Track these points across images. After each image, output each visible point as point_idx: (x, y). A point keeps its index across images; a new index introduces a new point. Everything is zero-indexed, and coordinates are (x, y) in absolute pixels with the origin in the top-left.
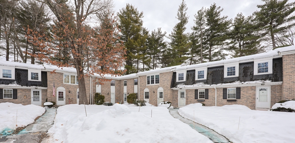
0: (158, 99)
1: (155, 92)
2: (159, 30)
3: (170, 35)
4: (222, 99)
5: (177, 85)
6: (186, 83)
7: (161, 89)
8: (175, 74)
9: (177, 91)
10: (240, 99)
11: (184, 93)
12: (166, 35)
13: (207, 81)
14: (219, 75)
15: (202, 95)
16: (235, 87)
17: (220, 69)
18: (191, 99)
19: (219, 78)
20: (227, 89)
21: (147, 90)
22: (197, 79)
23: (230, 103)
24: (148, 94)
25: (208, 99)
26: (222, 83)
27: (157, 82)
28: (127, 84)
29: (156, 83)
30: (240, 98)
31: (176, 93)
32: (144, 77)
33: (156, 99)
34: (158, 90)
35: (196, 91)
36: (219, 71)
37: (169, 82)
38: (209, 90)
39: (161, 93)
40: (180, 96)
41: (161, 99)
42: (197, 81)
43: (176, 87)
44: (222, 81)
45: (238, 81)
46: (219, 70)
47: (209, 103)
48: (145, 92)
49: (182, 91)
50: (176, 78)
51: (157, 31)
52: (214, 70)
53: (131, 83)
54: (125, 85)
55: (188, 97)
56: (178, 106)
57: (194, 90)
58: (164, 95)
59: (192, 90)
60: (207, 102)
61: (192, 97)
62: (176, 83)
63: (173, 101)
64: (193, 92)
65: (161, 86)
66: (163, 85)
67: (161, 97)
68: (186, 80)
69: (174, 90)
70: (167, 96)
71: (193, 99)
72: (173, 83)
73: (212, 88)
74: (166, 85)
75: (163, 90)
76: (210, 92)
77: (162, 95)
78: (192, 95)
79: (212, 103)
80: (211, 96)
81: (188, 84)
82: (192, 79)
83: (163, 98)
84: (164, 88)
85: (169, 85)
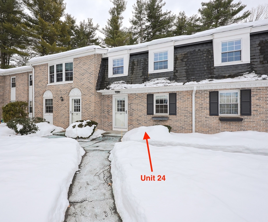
0: (70, 115)
1: (65, 98)
2: (90, 21)
3: (103, 29)
4: (208, 116)
5: (109, 84)
6: (128, 80)
7: (76, 94)
8: (105, 61)
9: (110, 97)
10: (249, 117)
11: (124, 101)
12: (98, 28)
13: (175, 75)
14: (201, 61)
15: (162, 106)
16: (236, 89)
17: (203, 48)
18: (140, 114)
19: (201, 66)
20: (218, 92)
21: (48, 95)
22: (151, 70)
23: (225, 125)
24: (52, 104)
25: (175, 114)
26: (212, 78)
27: (69, 77)
28: (17, 84)
29: (67, 79)
30: (250, 114)
31: (107, 102)
32: (44, 67)
33: (66, 115)
34: (71, 94)
35: (150, 96)
36: (201, 53)
37: (93, 76)
38: (177, 96)
39: (77, 101)
40: (117, 108)
41: (77, 114)
42: (151, 74)
43: (108, 89)
44: (211, 74)
45: (250, 72)
46: (199, 50)
47: (178, 124)
48: (46, 100)
49: (120, 97)
50: (108, 69)
51: (87, 22)
52: (188, 50)
53: (23, 82)
54: (14, 85)
55: (133, 109)
56: (112, 129)
57: (145, 95)
58: (83, 106)
59: (142, 96)
60: (173, 121)
61: (141, 110)
62: (108, 80)
63: (103, 118)
64: (144, 100)
65: (76, 86)
66: (80, 85)
67: (77, 109)
68: (128, 74)
69: (103, 95)
70: (88, 108)
71: (144, 114)
72: (102, 80)
73: (185, 91)
74: (86, 84)
75: (80, 94)
76: (180, 98)
77: (80, 106)
78: (140, 107)
79: (184, 124)
80: (182, 108)
81: (133, 83)
82: (142, 70)
83: (81, 113)
84: (82, 90)
85: (92, 84)
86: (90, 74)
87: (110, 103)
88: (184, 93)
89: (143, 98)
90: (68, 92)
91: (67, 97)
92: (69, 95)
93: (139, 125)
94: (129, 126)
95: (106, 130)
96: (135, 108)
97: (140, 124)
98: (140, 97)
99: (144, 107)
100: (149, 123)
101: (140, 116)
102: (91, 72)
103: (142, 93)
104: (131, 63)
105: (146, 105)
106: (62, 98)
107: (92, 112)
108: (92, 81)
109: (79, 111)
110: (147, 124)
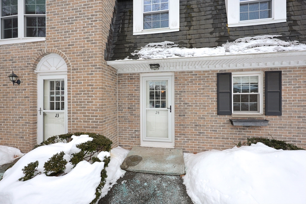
0: (40, 118)
1: (24, 77)
5: (136, 47)
6: (182, 40)
9: (134, 78)
13: (292, 31)
15: (245, 97)
18: (201, 113)
25: (279, 114)
27: (36, 28)
34: (41, 67)
35: (224, 77)
40: (149, 100)
41: (57, 115)
42: (235, 29)
50: (130, 19)
55: (186, 104)
56: (140, 144)
57: (213, 74)
58: (72, 96)
59: (206, 77)
60: (274, 127)
61: (205, 106)
62: (133, 41)
63: (119, 121)
64: (210, 84)
65: (53, 48)
66: (64, 46)
67: (58, 104)
68: (179, 27)
69: (120, 75)
70: (84, 102)
71: (210, 113)
72: (119, 40)
73: (299, 68)
74: (79, 44)
75: (64, 68)
76: (289, 82)
77: (63, 97)
78: (202, 99)
79: (298, 133)
80: (294, 101)
81: (193, 45)
82: (211, 21)
83: (67, 112)
84: (70, 59)
85: (95, 43)
86: (90, 19)
87: (135, 90)
88: (297, 71)
89: (207, 81)
90: (32, 62)
91: (29, 74)
92: (35, 71)
93: (199, 135)
94: (179, 138)
95: (126, 146)
96: (190, 101)
97: (202, 133)
98: (203, 79)
99: (211, 98)
100: (222, 131)
101: (202, 118)
102: (92, 15)
103: (206, 71)
104: (184, 7)
105: (215, 94)
106: (13, 75)
107: (94, 110)
108: (94, 37)
109: (63, 108)
110: (217, 133)
